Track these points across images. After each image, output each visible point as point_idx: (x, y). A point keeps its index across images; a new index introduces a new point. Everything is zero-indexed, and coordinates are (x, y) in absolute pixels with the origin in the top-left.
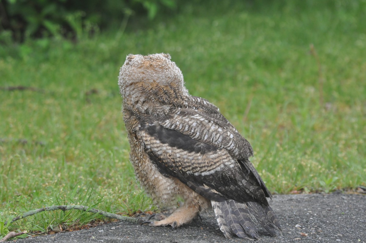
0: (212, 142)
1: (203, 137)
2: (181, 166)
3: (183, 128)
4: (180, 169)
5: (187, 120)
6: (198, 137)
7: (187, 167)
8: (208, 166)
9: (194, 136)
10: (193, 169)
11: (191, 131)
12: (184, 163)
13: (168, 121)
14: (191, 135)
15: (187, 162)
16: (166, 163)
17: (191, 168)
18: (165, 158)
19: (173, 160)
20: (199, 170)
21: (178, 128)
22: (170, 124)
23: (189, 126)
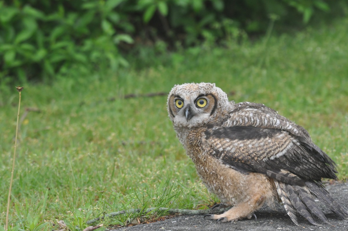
0: (273, 125)
1: (263, 122)
2: (256, 156)
3: (244, 121)
4: (256, 160)
5: (243, 114)
6: (260, 123)
7: (261, 155)
8: (280, 147)
9: (256, 124)
10: (267, 154)
11: (251, 121)
12: (258, 152)
13: (229, 121)
14: (253, 124)
15: (260, 150)
16: (242, 159)
17: (265, 154)
18: (240, 154)
19: (247, 154)
20: (273, 154)
21: (238, 123)
22: (231, 122)
23: (248, 117)
